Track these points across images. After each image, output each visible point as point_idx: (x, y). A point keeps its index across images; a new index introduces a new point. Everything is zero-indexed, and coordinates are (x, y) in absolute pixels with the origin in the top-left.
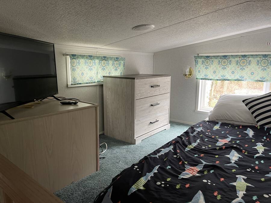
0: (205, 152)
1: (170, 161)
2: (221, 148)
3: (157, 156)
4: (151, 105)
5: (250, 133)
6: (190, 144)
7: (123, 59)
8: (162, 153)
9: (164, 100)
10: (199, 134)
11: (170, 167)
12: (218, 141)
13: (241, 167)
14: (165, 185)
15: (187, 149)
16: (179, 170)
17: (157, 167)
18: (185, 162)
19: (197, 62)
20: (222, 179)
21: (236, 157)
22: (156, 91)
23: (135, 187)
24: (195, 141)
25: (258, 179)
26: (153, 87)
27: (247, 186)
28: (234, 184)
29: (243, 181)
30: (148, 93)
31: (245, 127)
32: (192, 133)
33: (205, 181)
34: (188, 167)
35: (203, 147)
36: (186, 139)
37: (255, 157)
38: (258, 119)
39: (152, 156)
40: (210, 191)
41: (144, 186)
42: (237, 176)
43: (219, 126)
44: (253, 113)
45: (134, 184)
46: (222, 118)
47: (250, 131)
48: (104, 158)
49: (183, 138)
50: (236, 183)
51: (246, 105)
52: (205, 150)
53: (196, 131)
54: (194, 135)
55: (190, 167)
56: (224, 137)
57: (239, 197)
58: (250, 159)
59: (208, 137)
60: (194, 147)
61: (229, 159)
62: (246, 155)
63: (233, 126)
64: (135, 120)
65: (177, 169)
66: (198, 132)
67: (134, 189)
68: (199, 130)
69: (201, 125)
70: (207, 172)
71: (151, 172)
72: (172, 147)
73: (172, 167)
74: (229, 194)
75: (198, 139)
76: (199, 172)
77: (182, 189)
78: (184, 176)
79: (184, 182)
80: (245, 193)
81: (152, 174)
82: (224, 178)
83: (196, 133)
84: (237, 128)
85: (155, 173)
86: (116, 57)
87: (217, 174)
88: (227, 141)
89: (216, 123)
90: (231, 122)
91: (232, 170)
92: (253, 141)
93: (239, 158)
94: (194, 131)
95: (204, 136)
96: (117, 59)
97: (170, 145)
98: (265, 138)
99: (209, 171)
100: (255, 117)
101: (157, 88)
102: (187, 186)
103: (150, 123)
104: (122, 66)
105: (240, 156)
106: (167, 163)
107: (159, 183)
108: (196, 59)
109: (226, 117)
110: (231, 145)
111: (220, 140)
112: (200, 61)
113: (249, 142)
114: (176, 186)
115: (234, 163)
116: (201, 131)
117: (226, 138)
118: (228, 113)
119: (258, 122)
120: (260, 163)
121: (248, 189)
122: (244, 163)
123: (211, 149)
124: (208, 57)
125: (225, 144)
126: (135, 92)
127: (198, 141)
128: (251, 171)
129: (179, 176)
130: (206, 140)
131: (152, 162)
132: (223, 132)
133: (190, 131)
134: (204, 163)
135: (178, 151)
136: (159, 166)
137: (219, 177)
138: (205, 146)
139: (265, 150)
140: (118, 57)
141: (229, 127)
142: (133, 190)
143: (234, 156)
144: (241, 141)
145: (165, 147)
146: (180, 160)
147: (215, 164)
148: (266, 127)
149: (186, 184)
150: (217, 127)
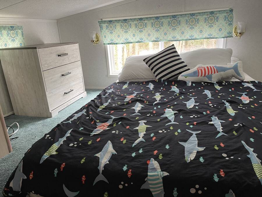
0: (115, 109)
1: (83, 123)
2: (128, 103)
3: (70, 122)
4: (62, 75)
5: (151, 86)
6: (102, 104)
7: (21, 28)
8: (75, 118)
9: (75, 69)
10: (110, 95)
11: (82, 128)
12: (126, 98)
13: (143, 114)
14: (78, 144)
15: (99, 109)
16: (91, 129)
17: (70, 131)
18: (97, 121)
19: (101, 28)
20: (128, 127)
21: (139, 107)
22: (65, 60)
23: (47, 154)
24: (107, 102)
25: (156, 120)
26: (60, 56)
27: (147, 128)
28: (137, 128)
29: (144, 124)
30: (56, 63)
31: (147, 83)
32: (104, 95)
33: (114, 132)
34: (99, 124)
35: (113, 105)
36: (98, 102)
37: (154, 105)
38: (156, 74)
39: (64, 122)
40: (118, 139)
41: (56, 151)
42: (139, 122)
43: (127, 85)
44: (152, 69)
45: (45, 152)
46: (129, 78)
47: (151, 85)
48: (17, 138)
49: (95, 101)
50: (138, 127)
51: (147, 63)
52: (115, 107)
53: (108, 92)
54: (106, 97)
55: (101, 124)
56: (131, 93)
57: (140, 138)
58: (150, 106)
59: (118, 96)
60: (106, 107)
61: (134, 110)
62: (147, 104)
63: (138, 83)
64: (47, 93)
65: (89, 128)
66: (110, 93)
67: (46, 156)
68: (110, 91)
69: (113, 87)
70: (116, 124)
71: (64, 137)
72: (85, 110)
73: (84, 128)
74: (133, 137)
75: (109, 99)
76: (109, 126)
77: (94, 144)
78: (95, 132)
79: (95, 137)
80: (145, 133)
81: (65, 138)
82: (129, 126)
83: (107, 95)
84: (141, 84)
85: (67, 137)
86: (11, 25)
87: (124, 124)
88: (133, 96)
89: (124, 83)
90: (137, 81)
91: (136, 118)
92: (153, 92)
93: (142, 107)
94: (106, 93)
95: (115, 96)
96: (12, 28)
97: (83, 109)
98: (162, 88)
99: (117, 123)
100: (154, 73)
101: (65, 57)
102: (98, 140)
103: (65, 93)
104: (20, 36)
105: (143, 106)
106: (80, 125)
107: (71, 145)
108: (101, 24)
109: (133, 76)
110: (136, 99)
111: (127, 96)
112: (104, 25)
113: (149, 94)
114: (87, 143)
115: (138, 112)
116: (112, 92)
117: (133, 94)
118: (133, 73)
119: (156, 76)
120: (157, 108)
121: (147, 130)
122: (145, 111)
123: (120, 105)
124: (110, 21)
125: (131, 99)
126: (40, 63)
127: (109, 101)
128: (150, 116)
129: (91, 133)
130: (116, 98)
131: (64, 128)
132: (130, 90)
133: (102, 94)
134: (114, 117)
135: (90, 113)
136: (71, 130)
137: (125, 126)
138: (115, 103)
139: (161, 97)
140: (13, 26)
141: (135, 84)
142: (44, 157)
143: (138, 107)
144: (144, 94)
145: (78, 112)
146: (92, 120)
147: (122, 116)
148: (162, 79)
149: (97, 139)
150: (125, 86)
